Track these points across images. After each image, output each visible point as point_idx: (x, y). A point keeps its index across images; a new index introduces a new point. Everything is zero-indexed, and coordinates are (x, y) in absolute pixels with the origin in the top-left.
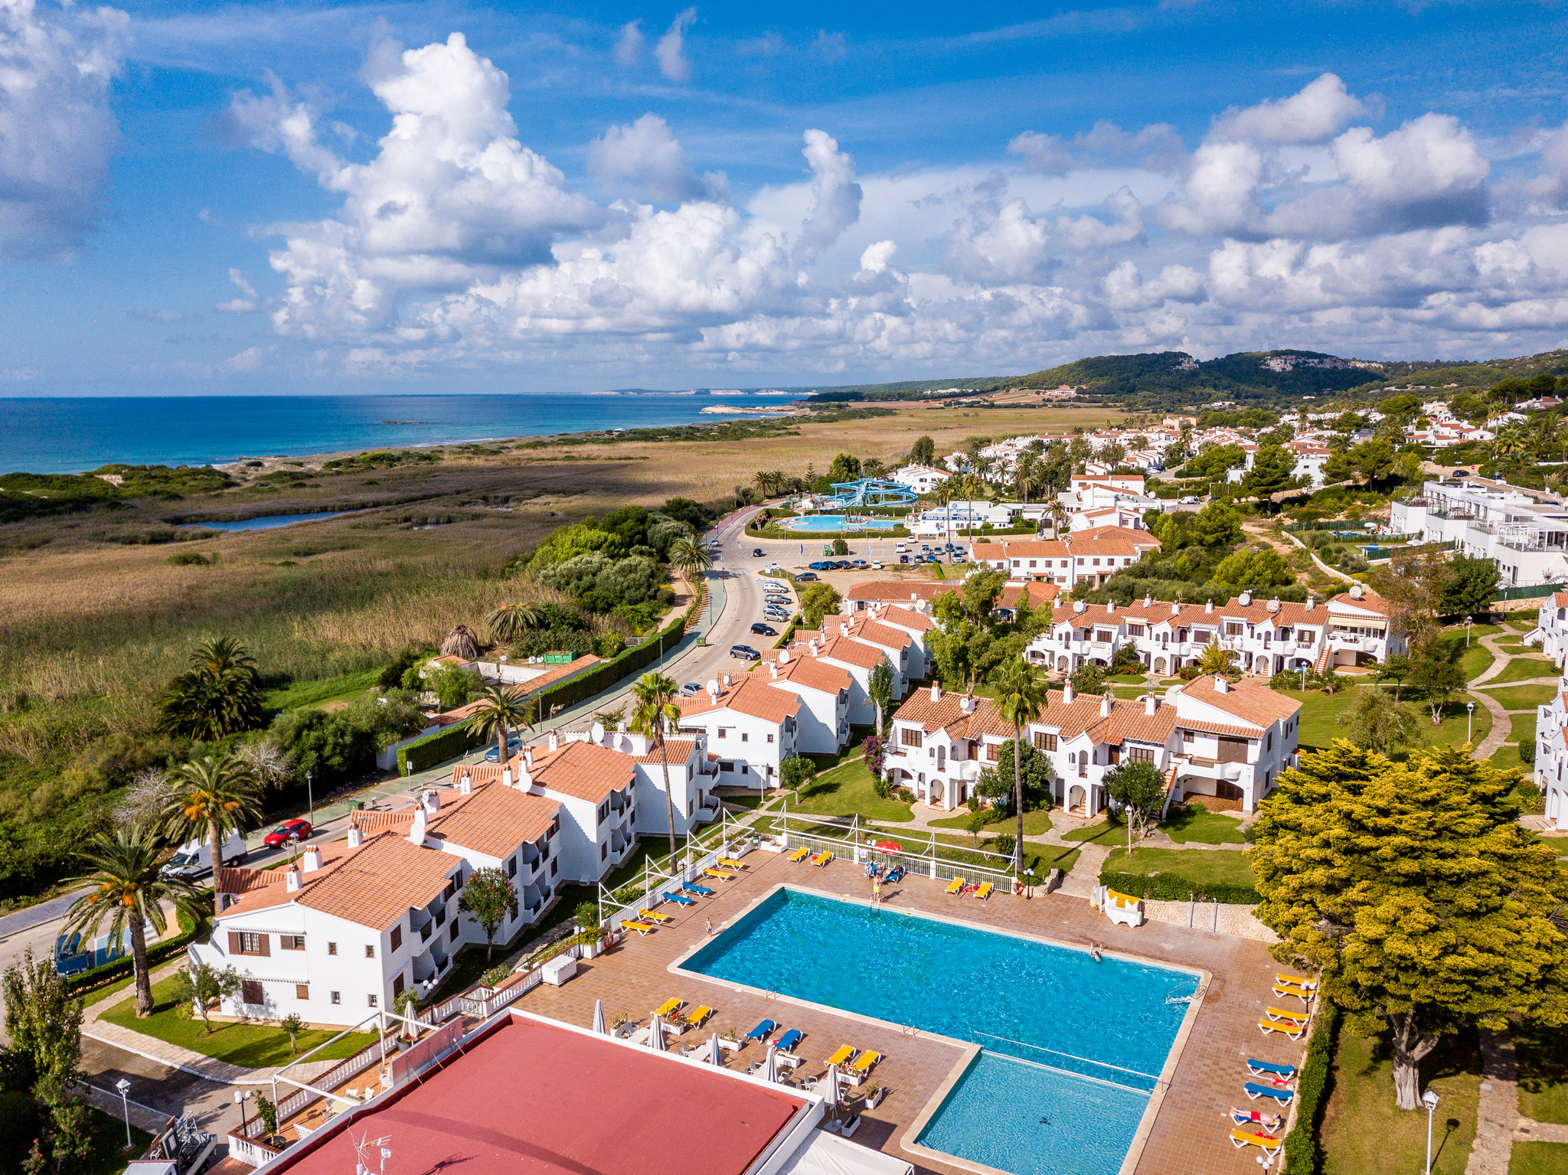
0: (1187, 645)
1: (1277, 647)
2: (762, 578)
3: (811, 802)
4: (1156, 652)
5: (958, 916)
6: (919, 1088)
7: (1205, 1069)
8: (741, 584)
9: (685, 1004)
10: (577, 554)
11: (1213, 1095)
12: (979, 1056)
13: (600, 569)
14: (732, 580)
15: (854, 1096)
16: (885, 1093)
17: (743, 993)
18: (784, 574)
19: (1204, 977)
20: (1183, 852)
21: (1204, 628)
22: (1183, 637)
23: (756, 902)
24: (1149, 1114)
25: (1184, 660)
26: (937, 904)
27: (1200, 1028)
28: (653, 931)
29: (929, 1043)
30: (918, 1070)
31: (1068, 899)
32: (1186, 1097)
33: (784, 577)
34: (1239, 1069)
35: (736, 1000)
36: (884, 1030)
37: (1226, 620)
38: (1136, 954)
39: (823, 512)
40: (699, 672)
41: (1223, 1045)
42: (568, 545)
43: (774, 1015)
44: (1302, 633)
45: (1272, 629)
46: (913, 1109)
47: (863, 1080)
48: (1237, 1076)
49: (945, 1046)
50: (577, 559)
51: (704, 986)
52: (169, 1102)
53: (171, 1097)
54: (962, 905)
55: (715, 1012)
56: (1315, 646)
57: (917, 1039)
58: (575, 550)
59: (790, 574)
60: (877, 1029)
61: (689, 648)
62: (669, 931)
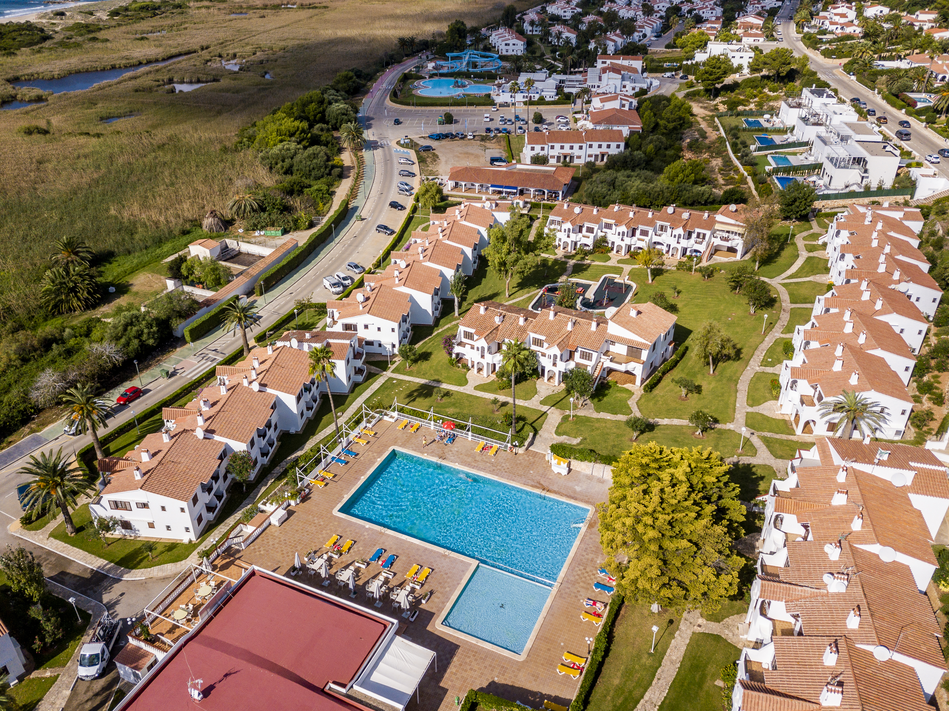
0: (635, 239)
1: (684, 243)
2: (399, 148)
3: (415, 368)
4: (618, 242)
5: (479, 469)
6: (448, 589)
7: (579, 572)
8: (385, 155)
9: (341, 537)
10: (281, 141)
11: (579, 589)
12: (478, 566)
13: (295, 154)
14: (380, 150)
15: (417, 596)
16: (432, 593)
17: (369, 529)
18: (411, 145)
19: (591, 509)
20: (598, 420)
21: (645, 228)
22: (633, 235)
23: (380, 460)
24: (549, 602)
25: (633, 247)
26: (469, 460)
27: (582, 546)
28: (326, 485)
29: (455, 559)
30: (449, 577)
31: (535, 454)
32: (567, 590)
33: (411, 148)
34: (594, 572)
35: (366, 533)
36: (435, 552)
37: (659, 223)
38: (562, 494)
39: (442, 75)
40: (357, 246)
41: (590, 556)
42: (274, 134)
43: (383, 543)
44: (699, 235)
45: (682, 233)
46: (443, 603)
47: (422, 585)
48: (592, 577)
49: (462, 561)
50: (280, 146)
51: (351, 523)
52: (95, 592)
53: (95, 589)
54: (482, 460)
55: (355, 542)
56: (705, 243)
57: (450, 558)
58: (279, 138)
59: (417, 144)
60: (432, 551)
61: (351, 222)
62: (334, 484)
